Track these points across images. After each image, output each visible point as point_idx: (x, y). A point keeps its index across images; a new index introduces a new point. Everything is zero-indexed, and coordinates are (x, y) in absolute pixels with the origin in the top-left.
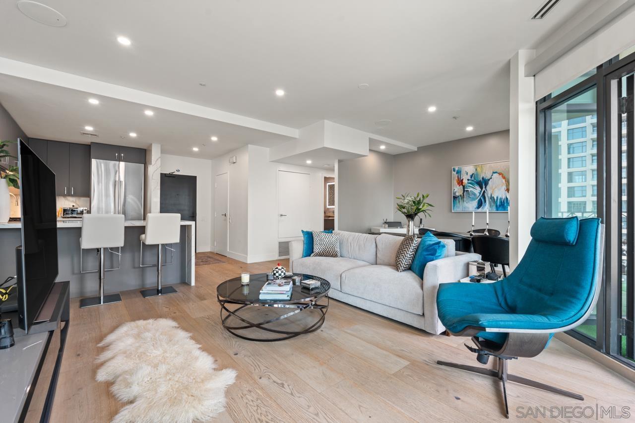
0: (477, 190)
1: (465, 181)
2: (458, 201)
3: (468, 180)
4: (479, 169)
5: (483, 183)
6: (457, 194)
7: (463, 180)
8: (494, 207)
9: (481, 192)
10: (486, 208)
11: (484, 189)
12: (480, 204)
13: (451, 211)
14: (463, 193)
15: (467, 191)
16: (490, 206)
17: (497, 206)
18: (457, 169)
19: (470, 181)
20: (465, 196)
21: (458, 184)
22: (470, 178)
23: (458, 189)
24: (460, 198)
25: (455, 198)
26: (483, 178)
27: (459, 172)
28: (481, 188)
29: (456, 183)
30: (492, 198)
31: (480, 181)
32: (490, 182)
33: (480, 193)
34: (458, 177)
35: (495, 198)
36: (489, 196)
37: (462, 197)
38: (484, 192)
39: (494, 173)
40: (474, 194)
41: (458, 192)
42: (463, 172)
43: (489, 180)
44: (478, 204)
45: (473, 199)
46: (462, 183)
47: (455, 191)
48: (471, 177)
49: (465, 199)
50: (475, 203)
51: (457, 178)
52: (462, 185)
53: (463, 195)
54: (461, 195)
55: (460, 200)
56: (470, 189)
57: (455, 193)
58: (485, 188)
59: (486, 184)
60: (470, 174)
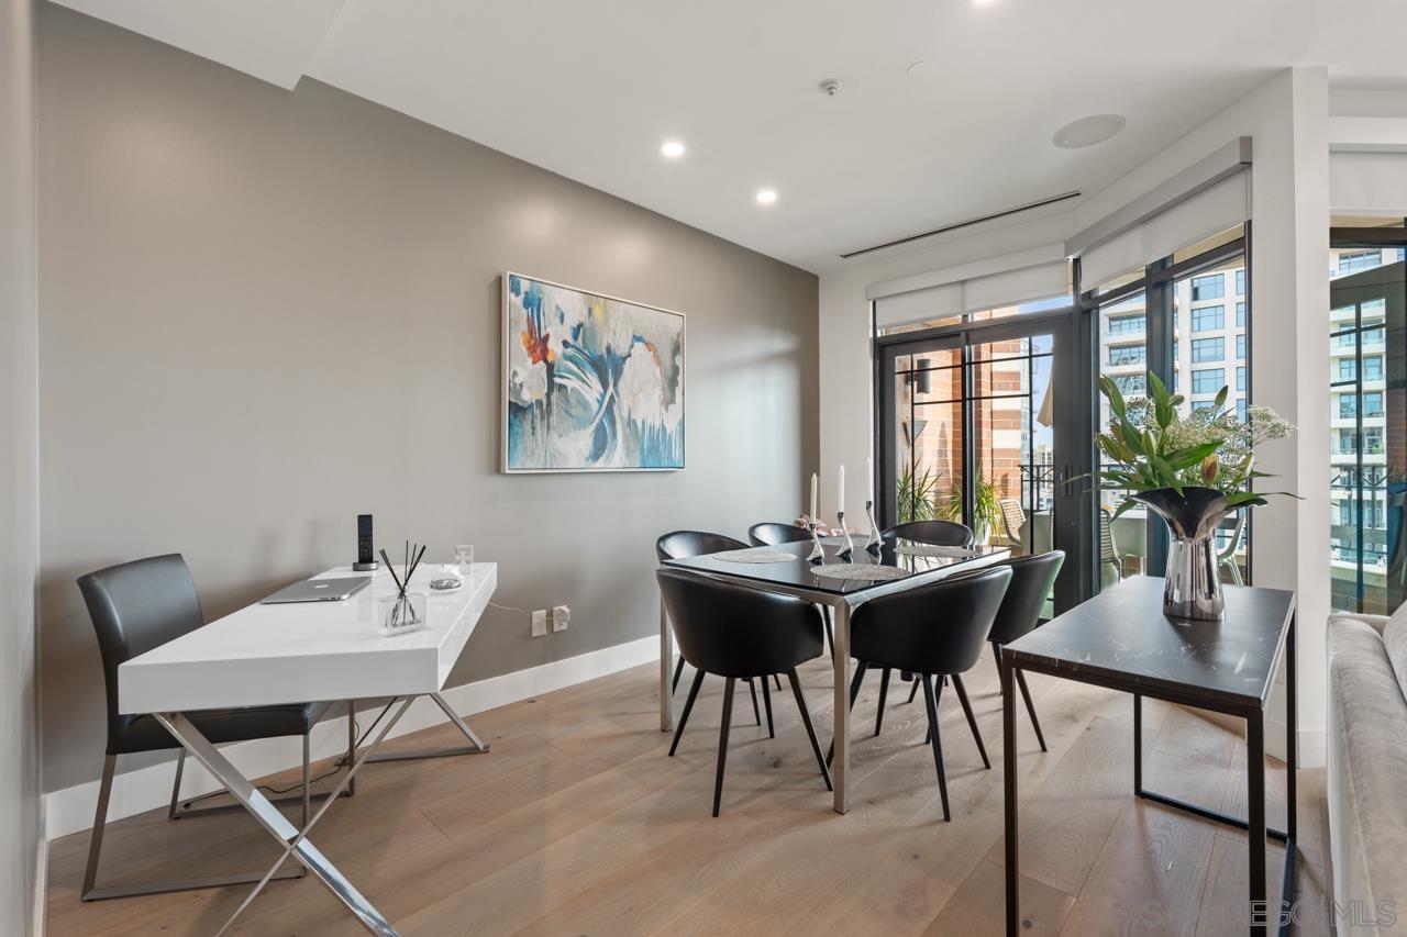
0: (589, 389)
1: (555, 347)
2: (528, 426)
3: (566, 344)
4: (597, 311)
5: (607, 367)
6: (527, 396)
7: (547, 338)
8: (637, 455)
9: (603, 396)
10: (617, 458)
11: (611, 388)
12: (600, 447)
13: (497, 468)
14: (548, 395)
15: (562, 387)
16: (628, 451)
17: (642, 451)
18: (525, 286)
19: (570, 351)
20: (554, 409)
21: (532, 350)
22: (570, 340)
23: (527, 377)
24: (537, 412)
25: (517, 409)
26: (608, 349)
27: (532, 302)
28: (605, 385)
29: (524, 348)
30: (631, 423)
31: (602, 356)
32: (626, 368)
33: (600, 403)
34: (530, 322)
35: (640, 426)
36: (625, 414)
37: (545, 408)
38: (612, 397)
39: (637, 339)
40: (585, 405)
41: (530, 389)
42: (548, 309)
43: (624, 359)
44: (595, 444)
45: (581, 424)
46: (545, 351)
47: (518, 380)
48: (576, 337)
49: (554, 420)
50: (584, 440)
51: (524, 327)
52: (546, 361)
53: (549, 404)
54: (539, 403)
55: (537, 421)
56: (571, 383)
57: (517, 390)
58: (615, 385)
59: (618, 373)
60: (572, 321)
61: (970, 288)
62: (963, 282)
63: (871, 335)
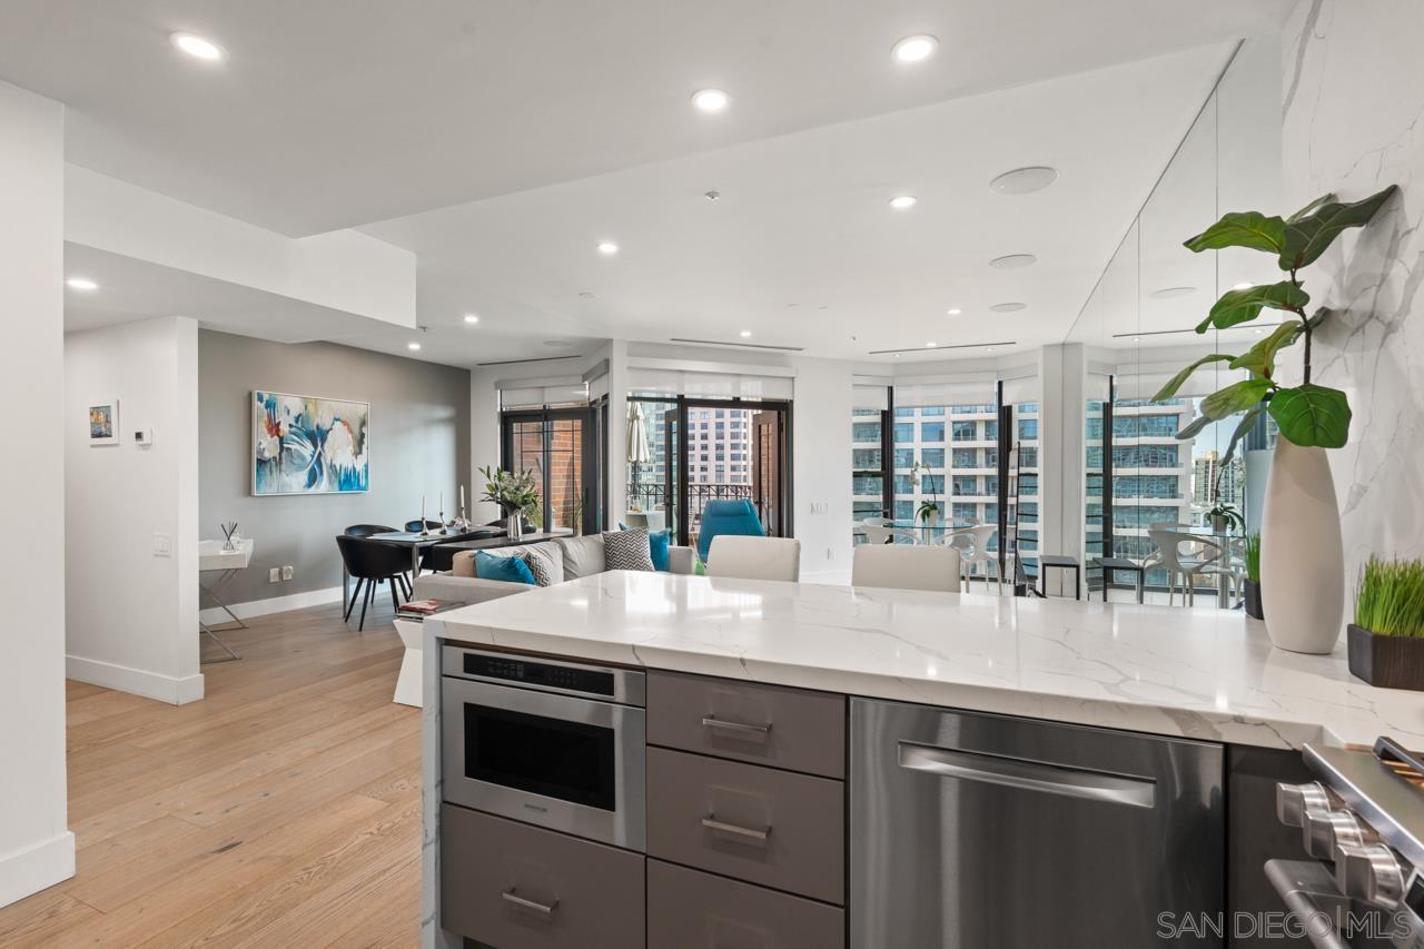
0: (307, 450)
1: (284, 428)
2: (267, 471)
3: (291, 426)
4: (310, 407)
5: (317, 437)
6: (267, 455)
7: (279, 423)
8: (336, 484)
9: (314, 453)
10: (324, 485)
11: (319, 448)
12: (313, 479)
13: (249, 492)
14: (280, 454)
15: (288, 449)
16: (330, 482)
17: (340, 482)
18: (266, 397)
19: (293, 429)
20: (284, 461)
21: (270, 431)
22: (294, 424)
23: (267, 445)
24: (274, 463)
25: (261, 462)
26: (318, 427)
27: (270, 405)
28: (316, 447)
29: (265, 430)
30: (332, 466)
31: (313, 431)
32: (329, 436)
33: (313, 457)
34: (269, 416)
35: (338, 468)
36: (328, 462)
37: (278, 461)
38: (320, 453)
39: (336, 420)
40: (303, 458)
41: (269, 451)
42: (280, 408)
43: (328, 432)
44: (309, 478)
45: (300, 468)
46: (278, 430)
47: (262, 447)
48: (297, 422)
49: (283, 467)
50: (303, 476)
51: (266, 418)
52: (278, 435)
53: (280, 458)
54: (274, 458)
55: (274, 469)
56: (294, 447)
57: (261, 452)
58: (322, 445)
59: (324, 441)
60: (294, 413)
61: (546, 391)
62: (543, 387)
63: (499, 410)
